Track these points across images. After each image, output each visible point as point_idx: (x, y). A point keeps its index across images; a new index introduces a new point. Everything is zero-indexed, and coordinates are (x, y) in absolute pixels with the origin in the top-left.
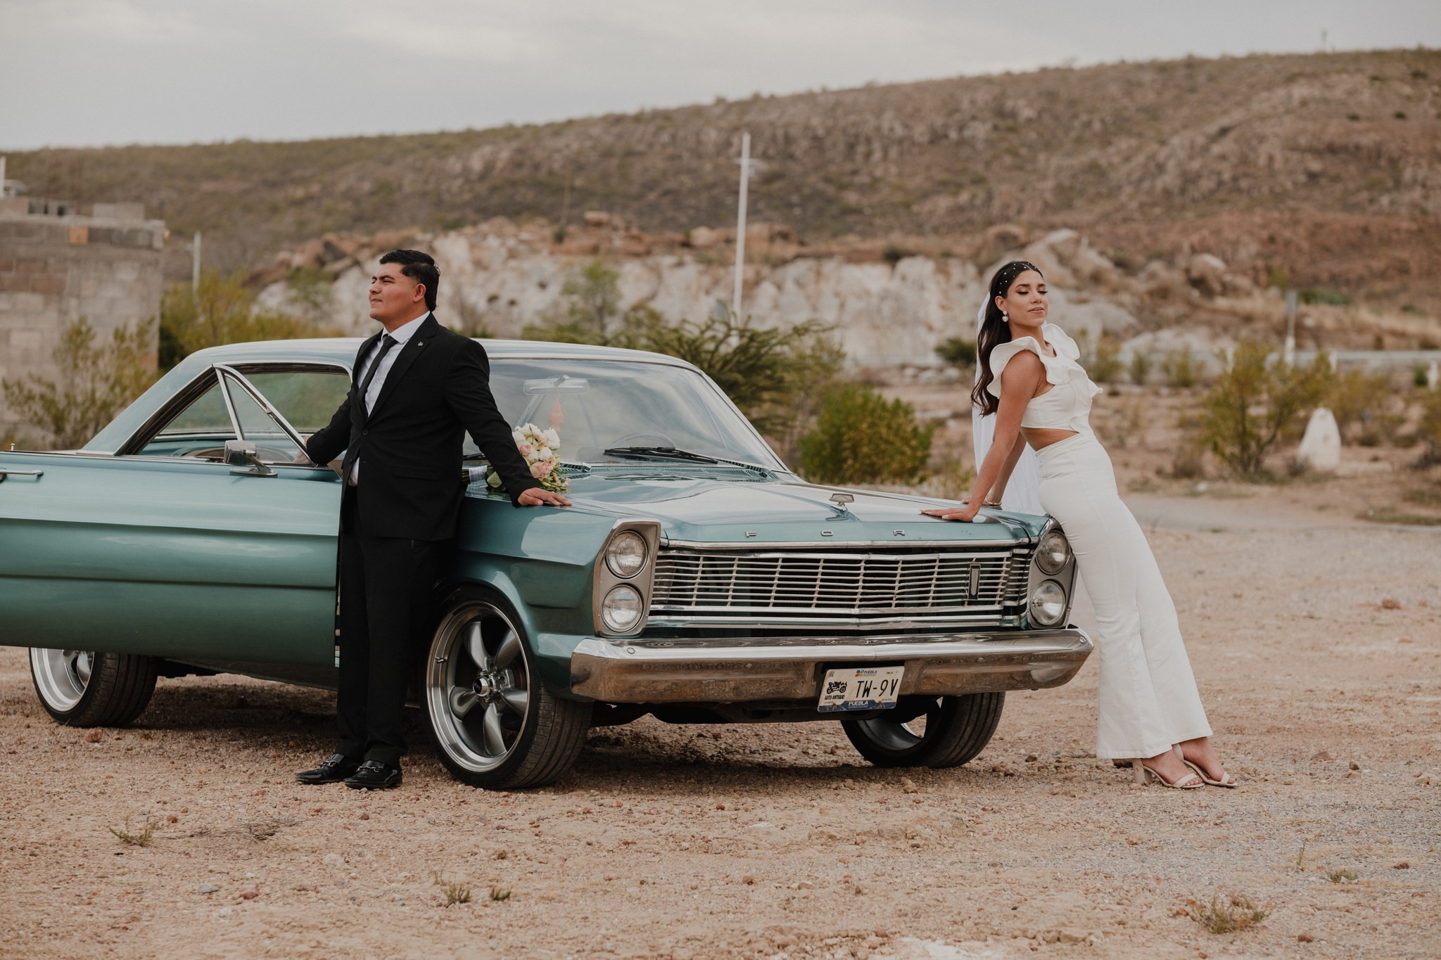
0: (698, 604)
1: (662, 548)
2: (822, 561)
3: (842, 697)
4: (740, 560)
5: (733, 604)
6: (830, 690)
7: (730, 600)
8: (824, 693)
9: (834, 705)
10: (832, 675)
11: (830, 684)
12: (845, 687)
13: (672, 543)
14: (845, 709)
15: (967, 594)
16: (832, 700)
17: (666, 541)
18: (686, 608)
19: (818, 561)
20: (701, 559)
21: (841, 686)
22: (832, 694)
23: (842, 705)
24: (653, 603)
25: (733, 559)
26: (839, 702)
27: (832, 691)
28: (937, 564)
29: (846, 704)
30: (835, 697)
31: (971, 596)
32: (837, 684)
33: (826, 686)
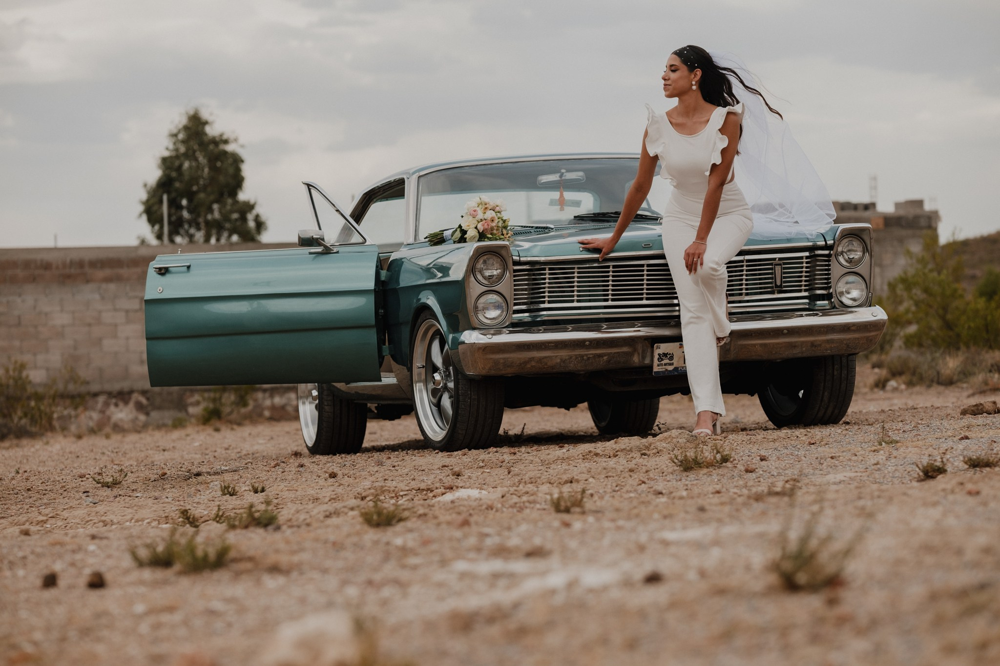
0: (549, 302)
1: (516, 263)
2: (646, 266)
3: (672, 364)
4: (579, 268)
5: (578, 301)
6: (660, 359)
7: (576, 298)
8: (656, 362)
9: (667, 370)
10: (658, 348)
11: (659, 355)
12: (673, 357)
13: (522, 259)
14: (676, 373)
15: (774, 285)
16: (664, 367)
17: (518, 258)
18: (542, 306)
19: (643, 266)
20: (547, 269)
21: (669, 356)
22: (663, 362)
23: (673, 370)
24: (515, 304)
25: (574, 268)
26: (670, 368)
27: (662, 360)
28: (745, 263)
29: (676, 369)
30: (665, 365)
31: (776, 286)
32: (665, 355)
33: (656, 357)
